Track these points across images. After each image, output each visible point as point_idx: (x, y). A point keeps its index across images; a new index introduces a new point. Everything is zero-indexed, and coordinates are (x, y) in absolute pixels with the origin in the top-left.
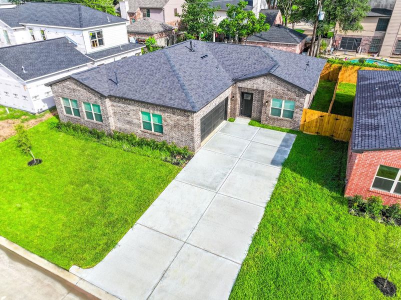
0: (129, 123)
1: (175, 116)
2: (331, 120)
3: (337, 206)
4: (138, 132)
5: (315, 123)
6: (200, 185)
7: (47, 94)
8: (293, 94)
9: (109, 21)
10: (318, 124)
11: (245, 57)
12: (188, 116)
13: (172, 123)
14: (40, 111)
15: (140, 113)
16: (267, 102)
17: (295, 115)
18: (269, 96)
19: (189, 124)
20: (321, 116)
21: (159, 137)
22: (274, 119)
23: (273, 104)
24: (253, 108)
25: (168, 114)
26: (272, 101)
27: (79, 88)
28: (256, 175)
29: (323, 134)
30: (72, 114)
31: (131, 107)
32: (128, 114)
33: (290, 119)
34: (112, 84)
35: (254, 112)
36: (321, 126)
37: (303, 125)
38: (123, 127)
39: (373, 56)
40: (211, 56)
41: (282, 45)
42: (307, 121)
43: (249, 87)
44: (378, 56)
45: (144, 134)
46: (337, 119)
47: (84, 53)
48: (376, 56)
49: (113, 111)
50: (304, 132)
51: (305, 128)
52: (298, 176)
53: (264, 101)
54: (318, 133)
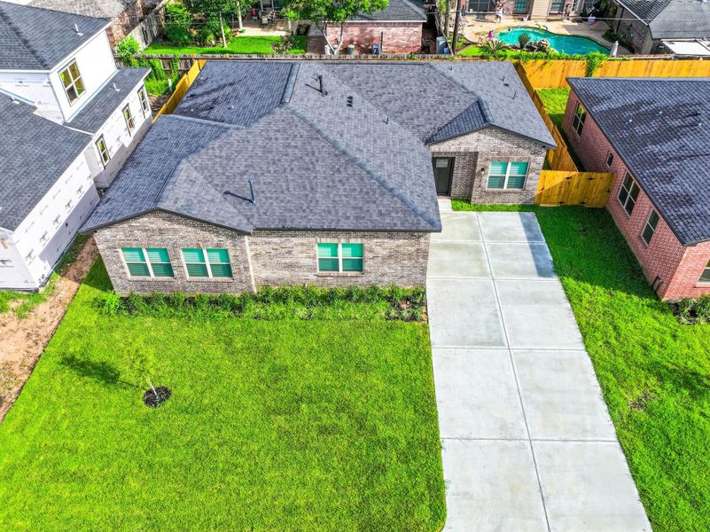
0: (290, 266)
1: (392, 241)
2: (582, 182)
3: (662, 317)
4: (309, 277)
5: (558, 189)
6: (476, 344)
7: (43, 242)
8: (526, 152)
9: (81, 34)
10: (563, 190)
11: (415, 89)
12: (420, 237)
13: (385, 253)
14: (42, 281)
15: (316, 247)
16: (483, 170)
17: (528, 182)
18: (487, 159)
19: (418, 250)
20: (568, 178)
21: (354, 280)
22: (494, 193)
23: (494, 170)
24: (454, 181)
25: (379, 240)
26: (490, 167)
27: (176, 226)
28: (536, 302)
29: (569, 204)
30: (149, 275)
31: (295, 240)
32: (289, 252)
33: (519, 190)
34: (241, 204)
35: (455, 187)
36: (568, 191)
37: (540, 195)
38: (274, 275)
39: (522, 20)
40: (356, 97)
41: (394, 25)
42: (546, 188)
43: (453, 149)
44: (529, 19)
45: (320, 279)
46: (591, 179)
47: (60, 122)
48: (525, 19)
49: (253, 253)
50: (541, 205)
51: (543, 198)
52: (588, 286)
53: (478, 169)
54: (561, 203)
